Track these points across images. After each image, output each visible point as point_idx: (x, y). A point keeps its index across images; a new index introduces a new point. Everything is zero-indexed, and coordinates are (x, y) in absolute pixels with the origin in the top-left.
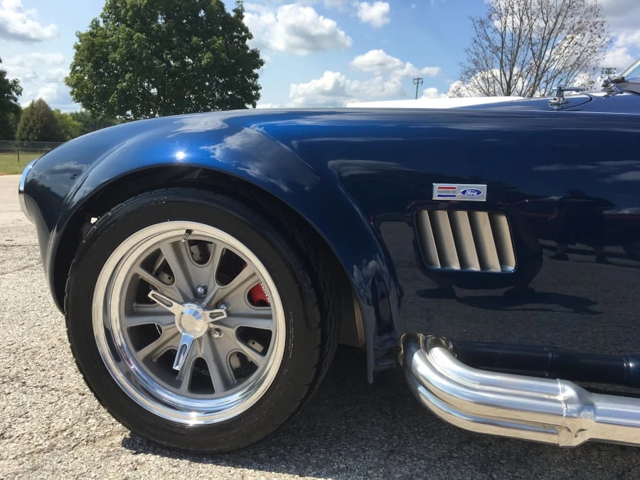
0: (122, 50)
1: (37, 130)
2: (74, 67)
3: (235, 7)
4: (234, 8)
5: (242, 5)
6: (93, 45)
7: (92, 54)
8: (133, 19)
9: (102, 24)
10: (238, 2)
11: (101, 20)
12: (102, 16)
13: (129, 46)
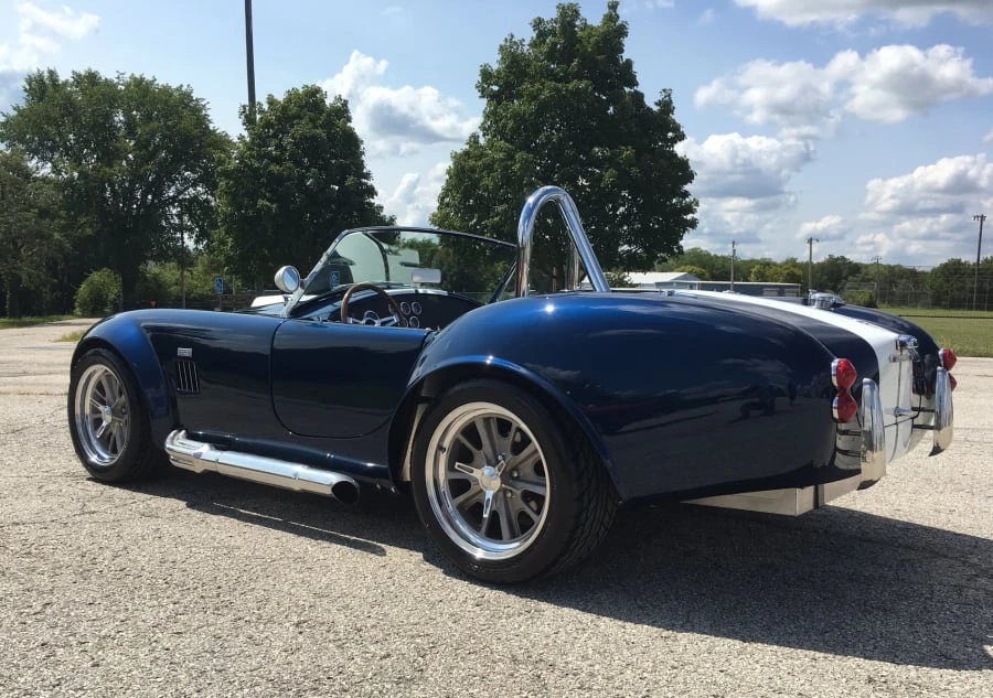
0: (498, 174)
1: (452, 276)
2: (443, 199)
3: (659, 97)
4: (656, 101)
5: (669, 95)
6: (463, 168)
7: (461, 181)
8: (515, 130)
9: (482, 141)
10: (664, 90)
11: (481, 134)
12: (483, 127)
13: (506, 168)
